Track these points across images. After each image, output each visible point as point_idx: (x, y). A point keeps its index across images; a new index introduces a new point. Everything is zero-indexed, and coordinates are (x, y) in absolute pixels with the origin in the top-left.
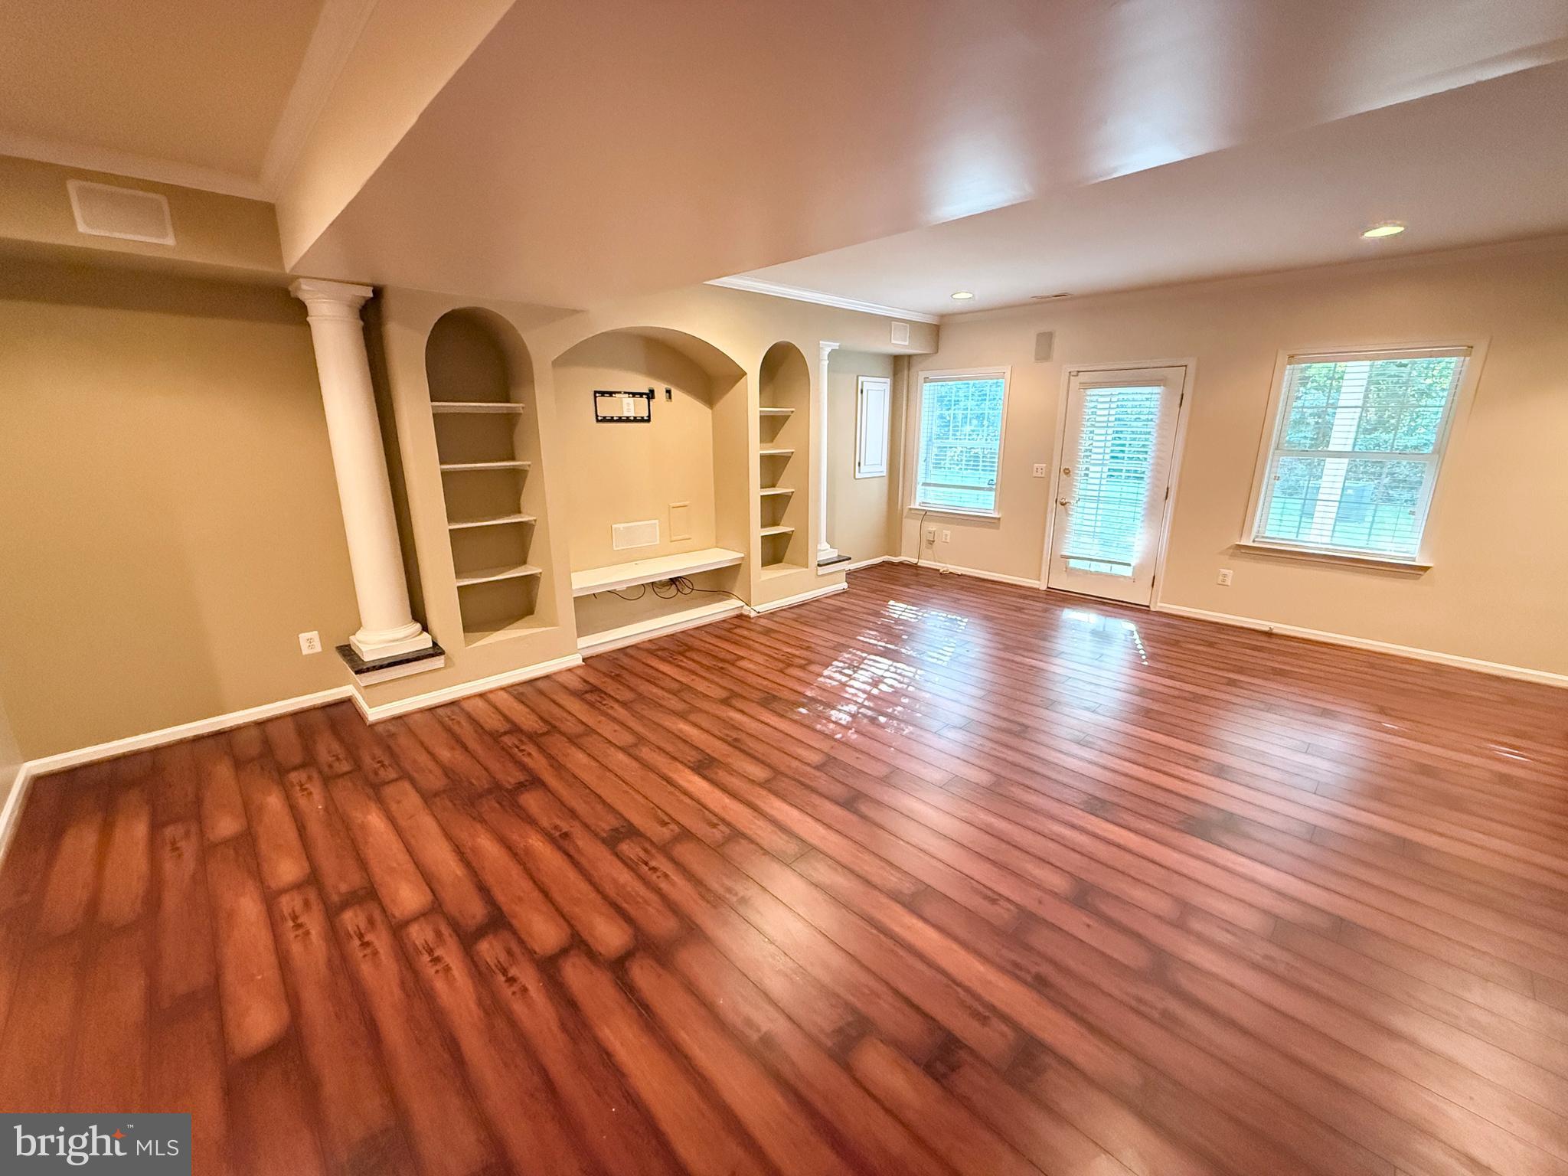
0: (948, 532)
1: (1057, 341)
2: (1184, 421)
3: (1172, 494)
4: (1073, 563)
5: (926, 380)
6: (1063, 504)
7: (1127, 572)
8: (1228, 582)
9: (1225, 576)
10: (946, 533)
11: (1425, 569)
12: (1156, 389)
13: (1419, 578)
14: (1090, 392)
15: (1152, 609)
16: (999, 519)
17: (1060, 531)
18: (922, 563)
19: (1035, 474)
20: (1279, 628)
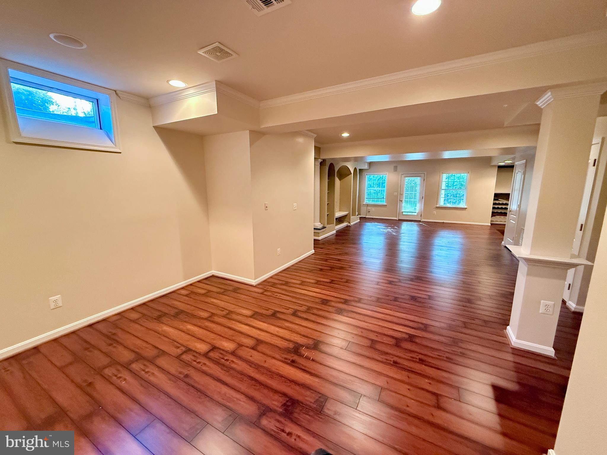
0: (374, 209)
1: (398, 168)
2: (425, 183)
3: (424, 198)
4: (404, 213)
5: (367, 175)
6: (401, 201)
7: (416, 214)
8: (435, 214)
9: (434, 213)
10: (373, 209)
11: (466, 208)
12: (419, 178)
13: (466, 210)
14: (406, 178)
15: (421, 221)
16: (386, 205)
17: (401, 207)
18: (367, 217)
19: (395, 195)
20: (445, 221)
